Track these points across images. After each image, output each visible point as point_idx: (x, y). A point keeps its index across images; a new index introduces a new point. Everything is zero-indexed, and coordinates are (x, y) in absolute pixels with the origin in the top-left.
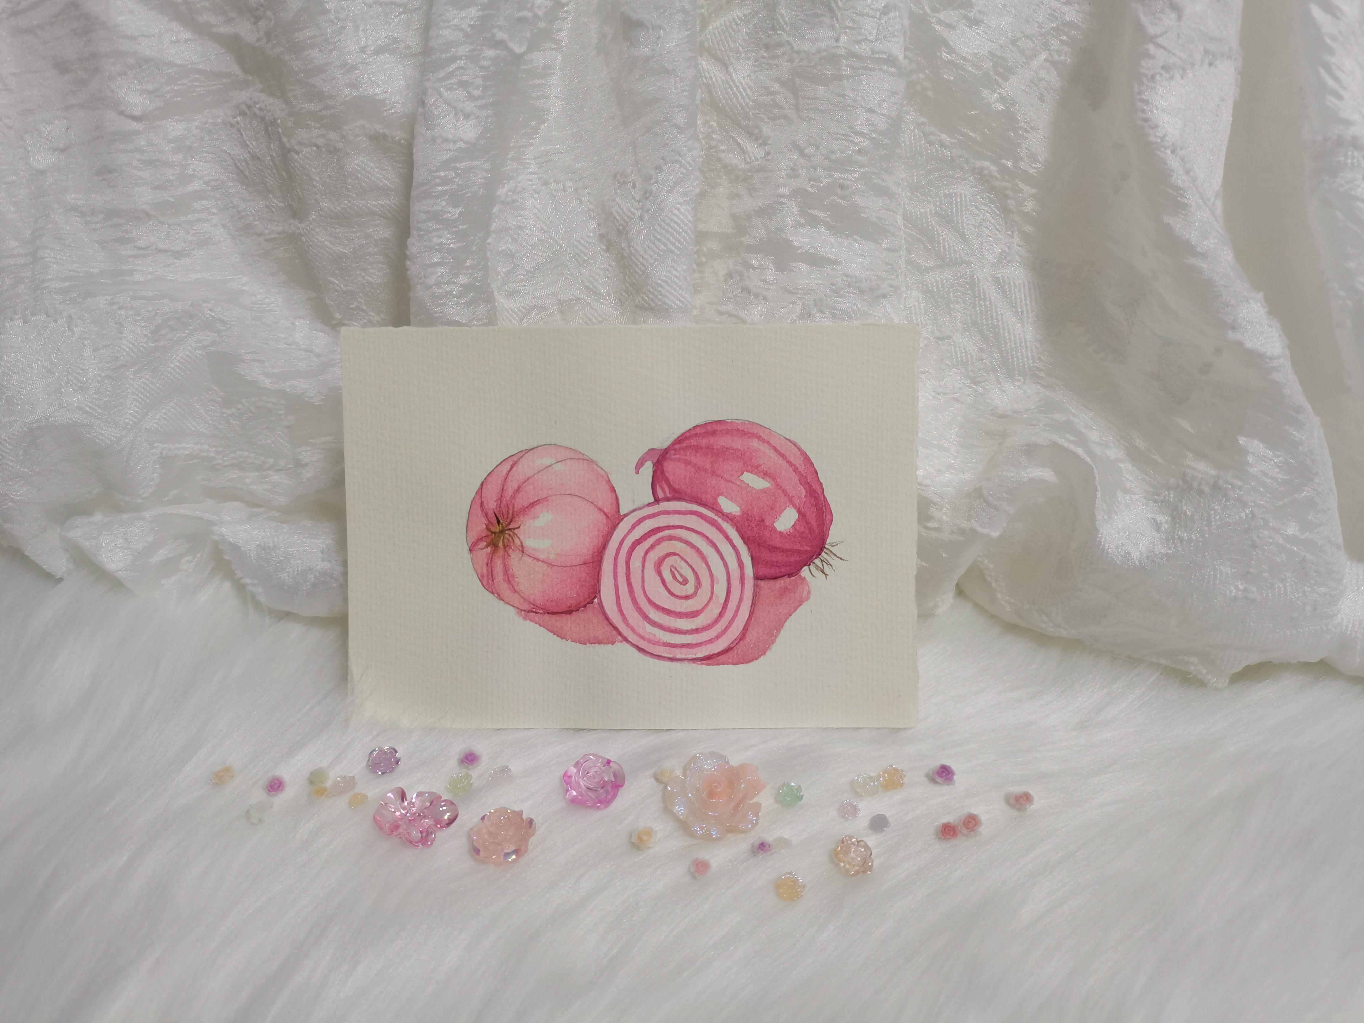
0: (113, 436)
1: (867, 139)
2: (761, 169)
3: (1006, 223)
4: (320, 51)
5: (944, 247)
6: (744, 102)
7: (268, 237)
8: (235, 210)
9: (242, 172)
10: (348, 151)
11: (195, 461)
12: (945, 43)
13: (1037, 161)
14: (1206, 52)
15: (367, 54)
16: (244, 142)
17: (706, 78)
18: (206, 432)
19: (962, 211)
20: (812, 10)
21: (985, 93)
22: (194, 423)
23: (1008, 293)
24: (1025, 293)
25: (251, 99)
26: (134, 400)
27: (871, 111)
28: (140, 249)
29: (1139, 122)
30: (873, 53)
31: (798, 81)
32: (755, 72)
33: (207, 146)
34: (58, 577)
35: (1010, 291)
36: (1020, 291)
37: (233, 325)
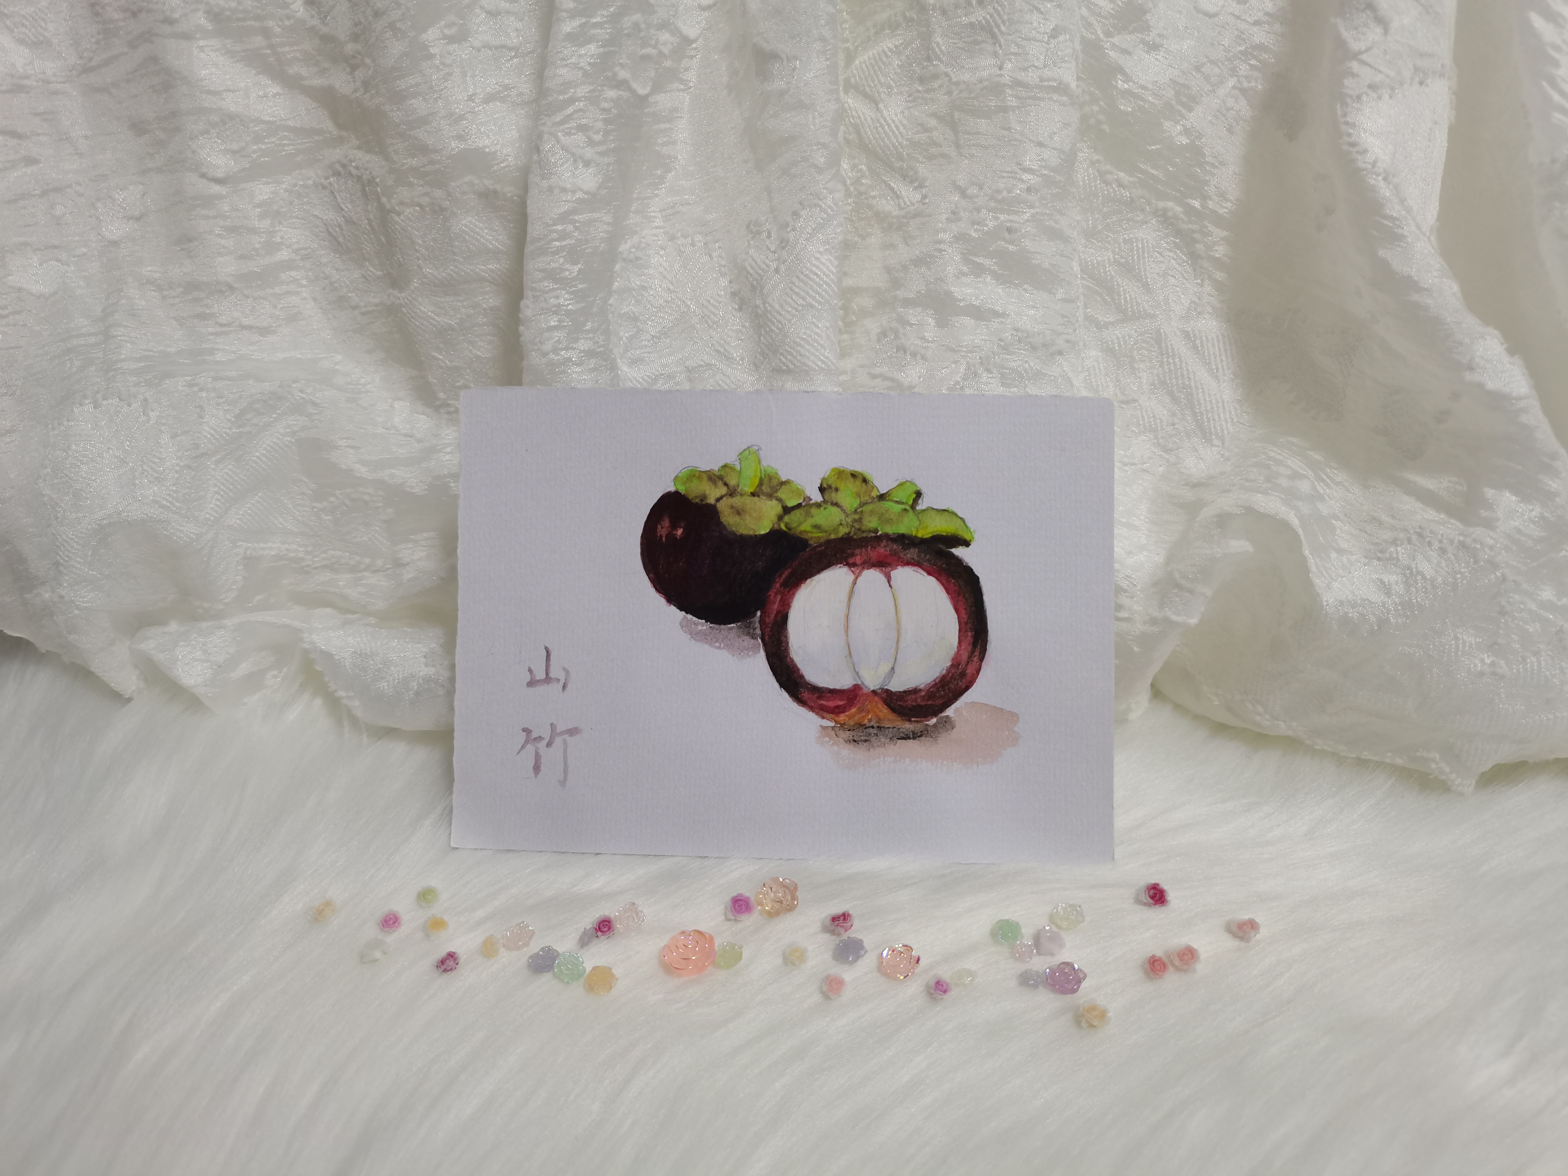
0: (193, 533)
1: (1037, 176)
2: (917, 215)
3: (1195, 270)
4: (424, 99)
5: (1125, 298)
6: (897, 141)
7: (364, 310)
8: (327, 281)
9: (335, 238)
10: (455, 210)
11: (281, 563)
12: (1121, 70)
13: (1227, 200)
14: (1416, 69)
15: (475, 103)
16: (339, 205)
17: (853, 118)
18: (295, 529)
19: (1144, 258)
20: (972, 36)
21: (1167, 124)
22: (281, 520)
23: (1200, 349)
24: (1219, 349)
25: (346, 157)
26: (216, 492)
27: (1040, 144)
28: (222, 325)
29: (1345, 148)
30: (1042, 80)
31: (957, 115)
32: (909, 108)
33: (297, 211)
34: (127, 697)
35: (1202, 346)
36: (1213, 345)
37: (325, 407)
